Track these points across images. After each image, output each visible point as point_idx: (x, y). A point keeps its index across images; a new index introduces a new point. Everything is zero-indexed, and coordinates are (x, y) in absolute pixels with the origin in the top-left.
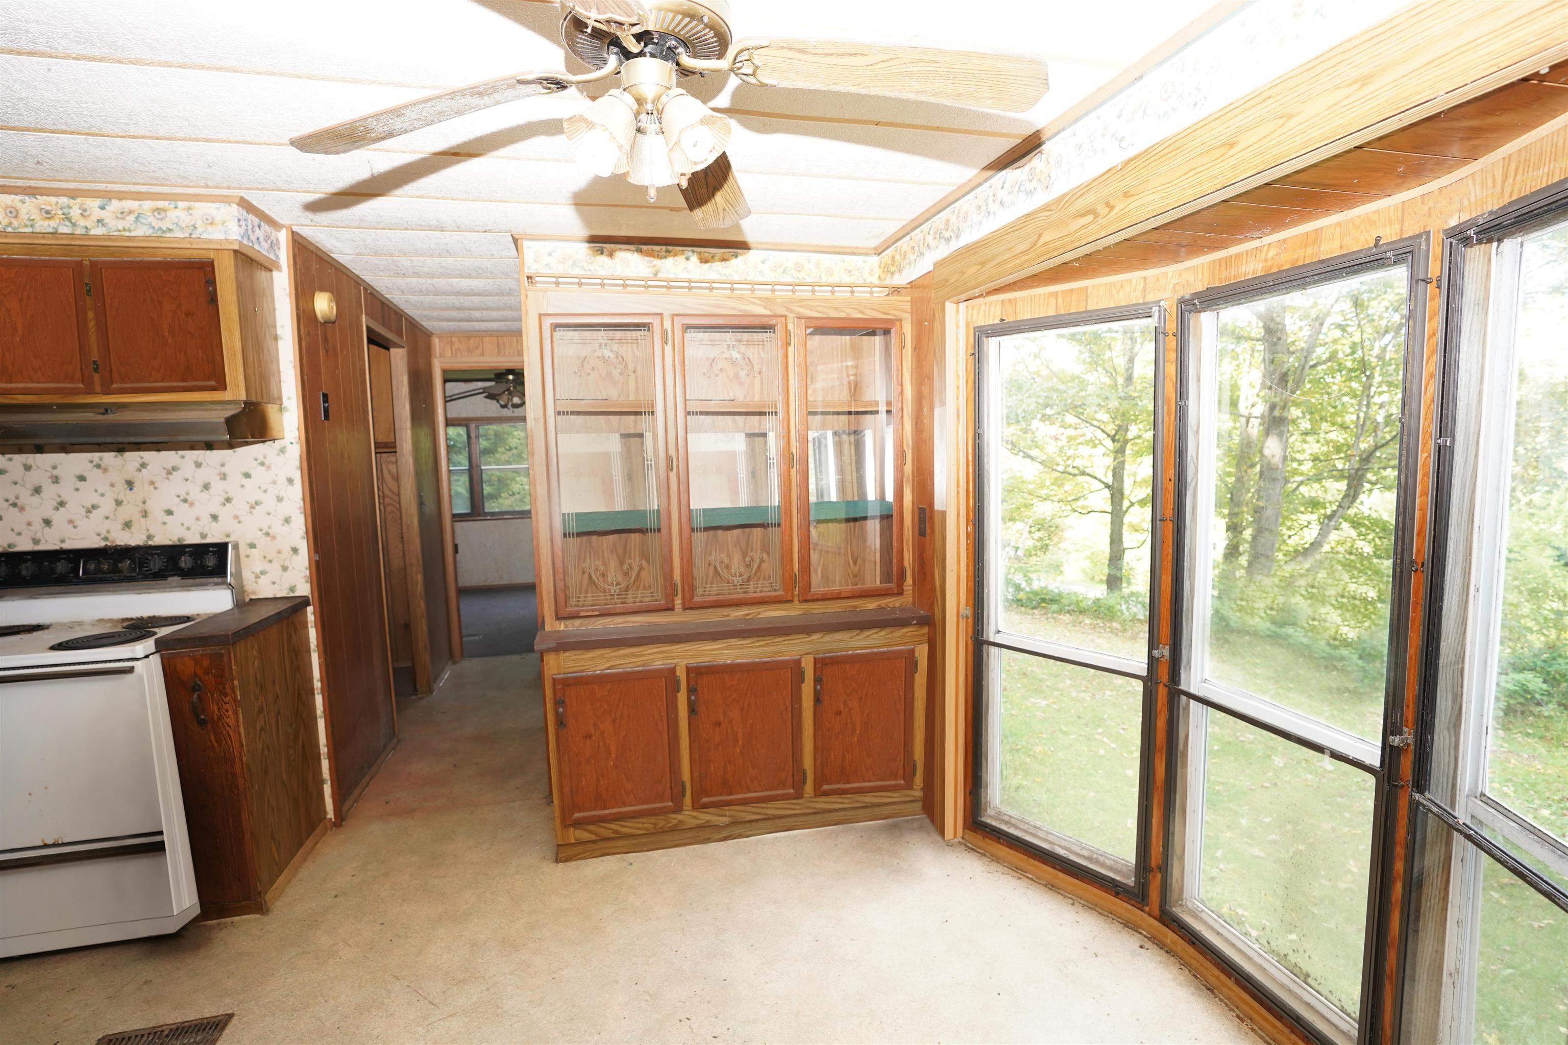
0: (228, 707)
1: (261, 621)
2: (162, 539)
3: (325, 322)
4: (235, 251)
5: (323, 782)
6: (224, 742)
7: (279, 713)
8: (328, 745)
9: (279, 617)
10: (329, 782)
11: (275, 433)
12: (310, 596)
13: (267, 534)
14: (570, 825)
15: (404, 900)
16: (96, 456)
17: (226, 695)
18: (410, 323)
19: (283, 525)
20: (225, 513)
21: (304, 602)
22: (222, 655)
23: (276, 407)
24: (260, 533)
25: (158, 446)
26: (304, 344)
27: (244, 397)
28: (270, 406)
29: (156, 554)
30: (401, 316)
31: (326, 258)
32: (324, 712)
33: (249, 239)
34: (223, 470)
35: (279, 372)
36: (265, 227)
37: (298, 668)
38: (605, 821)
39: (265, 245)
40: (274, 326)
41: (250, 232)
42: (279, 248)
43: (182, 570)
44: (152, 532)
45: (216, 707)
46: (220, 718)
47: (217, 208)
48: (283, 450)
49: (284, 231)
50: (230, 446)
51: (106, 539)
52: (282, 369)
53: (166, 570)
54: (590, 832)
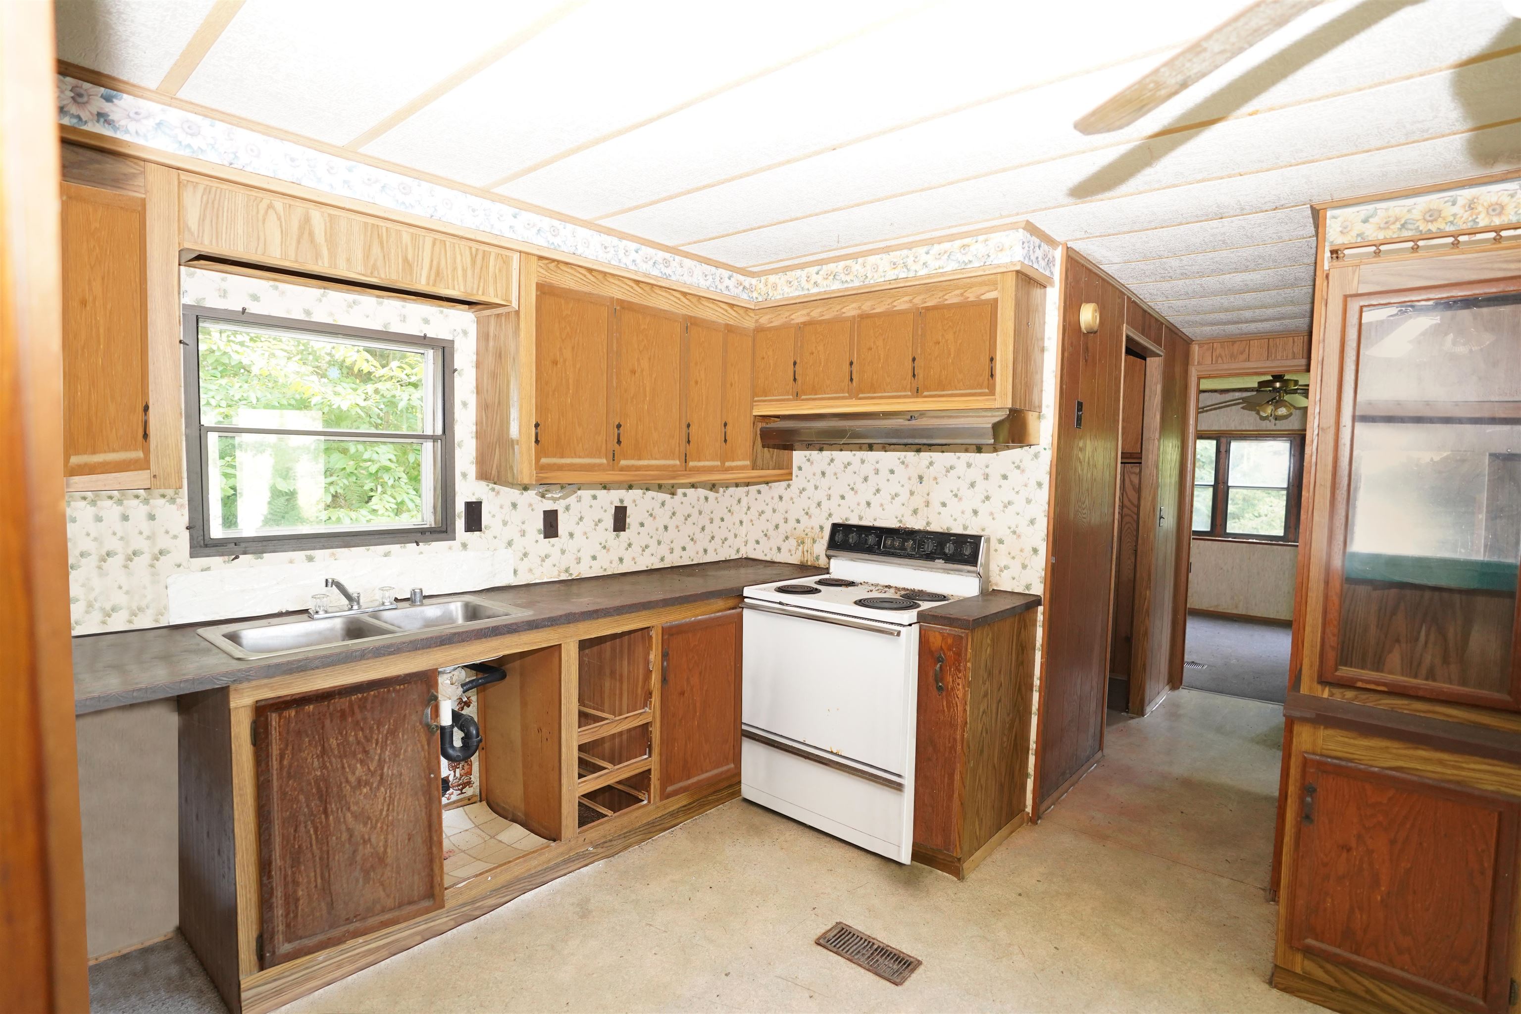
0: (960, 681)
1: (998, 612)
2: (935, 527)
3: (1088, 333)
4: (1018, 272)
5: (1027, 775)
6: (952, 710)
7: (1000, 701)
8: (1037, 743)
9: (1011, 612)
10: (1032, 778)
11: (1032, 440)
12: (1042, 596)
13: (1014, 532)
14: (1298, 950)
15: (1082, 934)
16: (901, 454)
17: (960, 671)
18: (1170, 330)
19: (1028, 526)
20: (983, 509)
21: (1036, 601)
22: (962, 637)
23: (1035, 414)
24: (1009, 531)
25: (943, 448)
26: (1066, 355)
27: (1010, 406)
28: (1030, 413)
29: (930, 538)
30: (1162, 324)
31: (1094, 270)
32: (1039, 710)
33: (1030, 259)
34: (987, 470)
35: (1042, 382)
36: (1045, 247)
37: (1022, 663)
38: (1354, 969)
39: (1043, 263)
40: (1043, 339)
41: (1031, 252)
42: (1054, 265)
43: (945, 554)
44: (930, 520)
45: (951, 679)
46: (952, 689)
47: (1007, 236)
48: (1036, 456)
49: (1060, 249)
50: (995, 450)
51: (900, 521)
52: (1044, 379)
53: (935, 553)
54: (1327, 972)
